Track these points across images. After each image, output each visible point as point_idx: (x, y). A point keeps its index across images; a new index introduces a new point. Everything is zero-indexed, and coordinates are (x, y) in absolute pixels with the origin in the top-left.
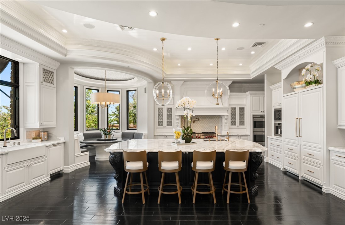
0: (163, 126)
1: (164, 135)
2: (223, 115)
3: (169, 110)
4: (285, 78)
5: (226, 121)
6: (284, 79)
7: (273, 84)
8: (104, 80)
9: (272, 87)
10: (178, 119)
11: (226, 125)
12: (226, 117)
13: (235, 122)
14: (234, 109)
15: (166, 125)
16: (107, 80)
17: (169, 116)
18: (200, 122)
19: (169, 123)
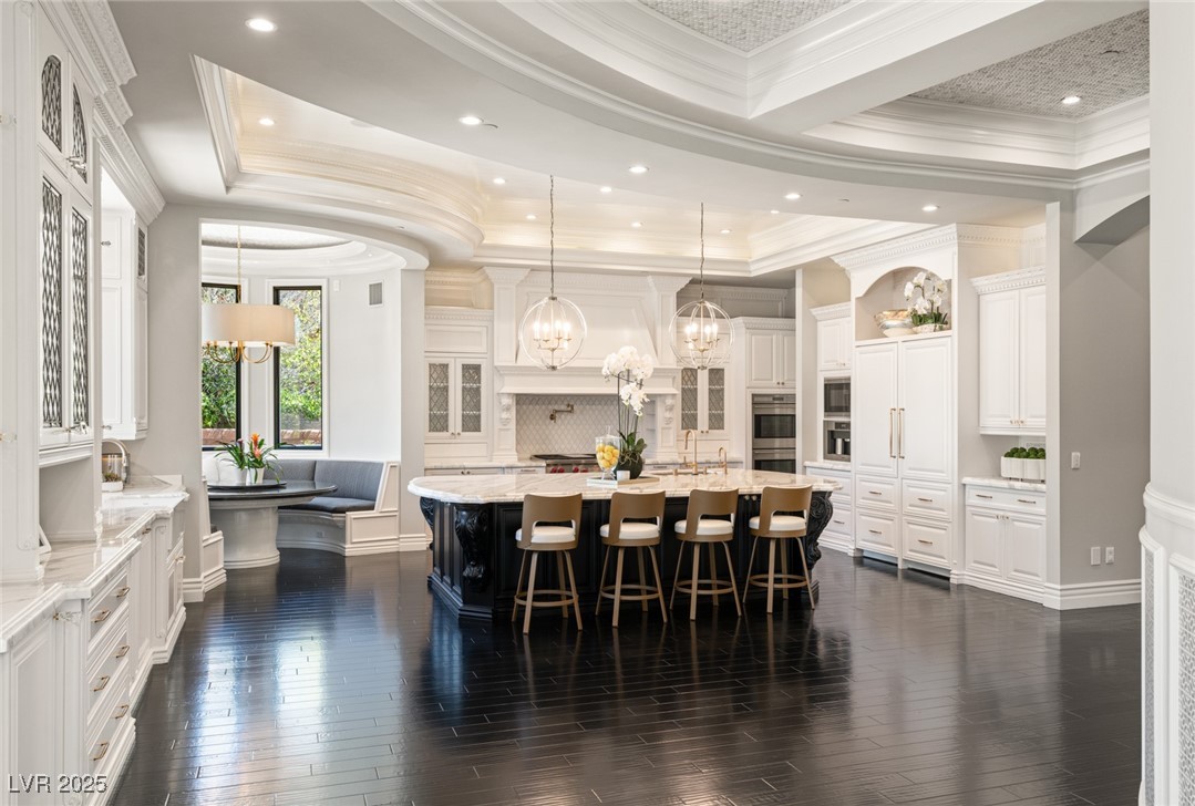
0: (448, 434)
1: (457, 464)
2: (660, 395)
3: (472, 372)
4: (861, 295)
5: (668, 415)
6: (857, 299)
7: (821, 304)
8: (234, 245)
9: (816, 312)
10: (508, 409)
11: (670, 428)
12: (669, 401)
13: (695, 417)
14: (689, 374)
15: (459, 429)
16: (244, 246)
17: (472, 396)
18: (575, 417)
19: (472, 423)
